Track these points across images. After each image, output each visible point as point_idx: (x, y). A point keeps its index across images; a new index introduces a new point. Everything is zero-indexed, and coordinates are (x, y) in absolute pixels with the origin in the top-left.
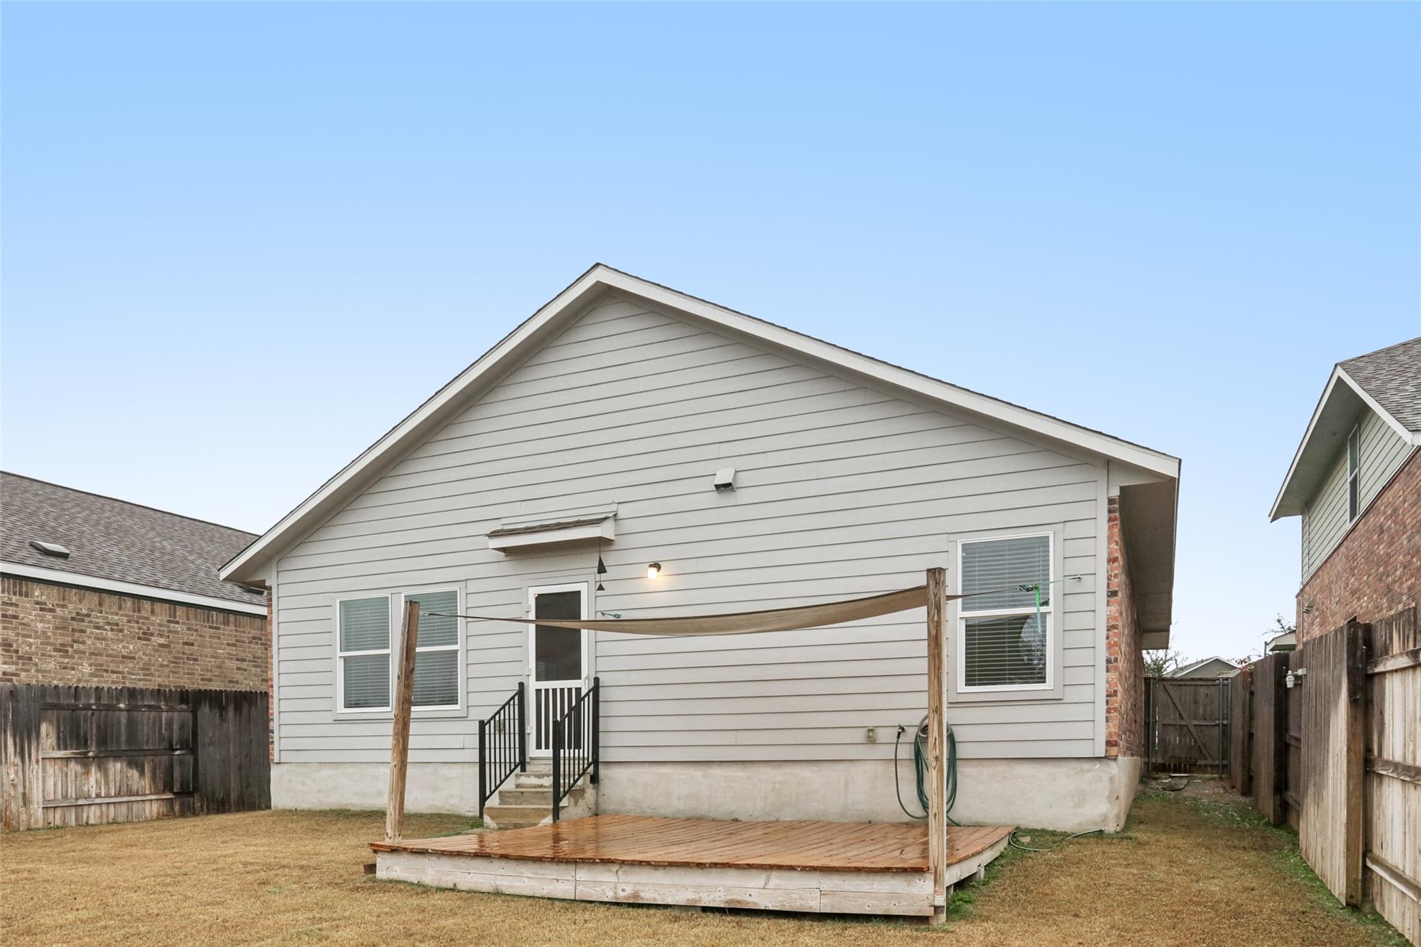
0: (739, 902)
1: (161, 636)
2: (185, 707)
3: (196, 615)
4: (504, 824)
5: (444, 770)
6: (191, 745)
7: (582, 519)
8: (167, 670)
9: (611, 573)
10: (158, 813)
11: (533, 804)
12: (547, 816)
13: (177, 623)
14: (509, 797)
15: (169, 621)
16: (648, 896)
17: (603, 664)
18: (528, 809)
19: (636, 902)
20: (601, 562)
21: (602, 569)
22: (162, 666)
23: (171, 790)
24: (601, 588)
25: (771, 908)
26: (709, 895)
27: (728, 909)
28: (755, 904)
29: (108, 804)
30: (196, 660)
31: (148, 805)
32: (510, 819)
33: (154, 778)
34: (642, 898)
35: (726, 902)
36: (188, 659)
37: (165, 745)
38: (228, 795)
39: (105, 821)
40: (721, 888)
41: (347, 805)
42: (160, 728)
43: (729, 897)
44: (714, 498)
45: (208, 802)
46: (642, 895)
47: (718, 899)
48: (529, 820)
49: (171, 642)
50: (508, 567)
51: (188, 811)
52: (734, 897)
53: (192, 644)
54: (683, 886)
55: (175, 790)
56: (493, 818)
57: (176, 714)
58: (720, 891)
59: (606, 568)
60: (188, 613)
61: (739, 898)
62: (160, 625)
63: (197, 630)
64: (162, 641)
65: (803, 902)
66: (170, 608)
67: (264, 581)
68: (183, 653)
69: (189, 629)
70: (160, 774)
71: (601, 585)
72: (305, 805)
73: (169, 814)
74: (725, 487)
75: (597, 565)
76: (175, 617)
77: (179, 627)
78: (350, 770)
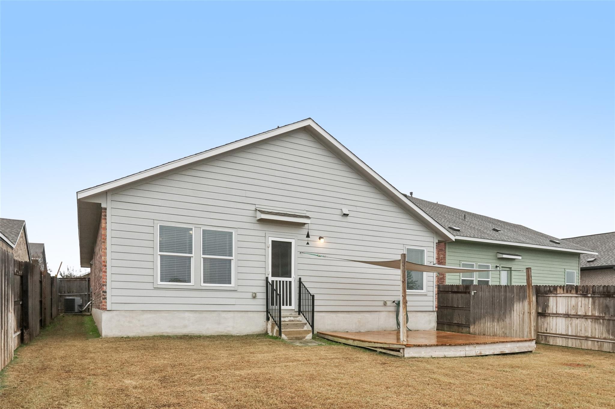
4: (292, 337)
9: (311, 238)
12: (310, 333)
20: (308, 232)
21: (308, 236)
24: (308, 244)
26: (496, 351)
34: (482, 354)
44: (340, 218)
46: (482, 352)
56: (286, 335)
59: (310, 236)
71: (308, 242)
72: (131, 335)
74: (346, 215)
75: (307, 234)
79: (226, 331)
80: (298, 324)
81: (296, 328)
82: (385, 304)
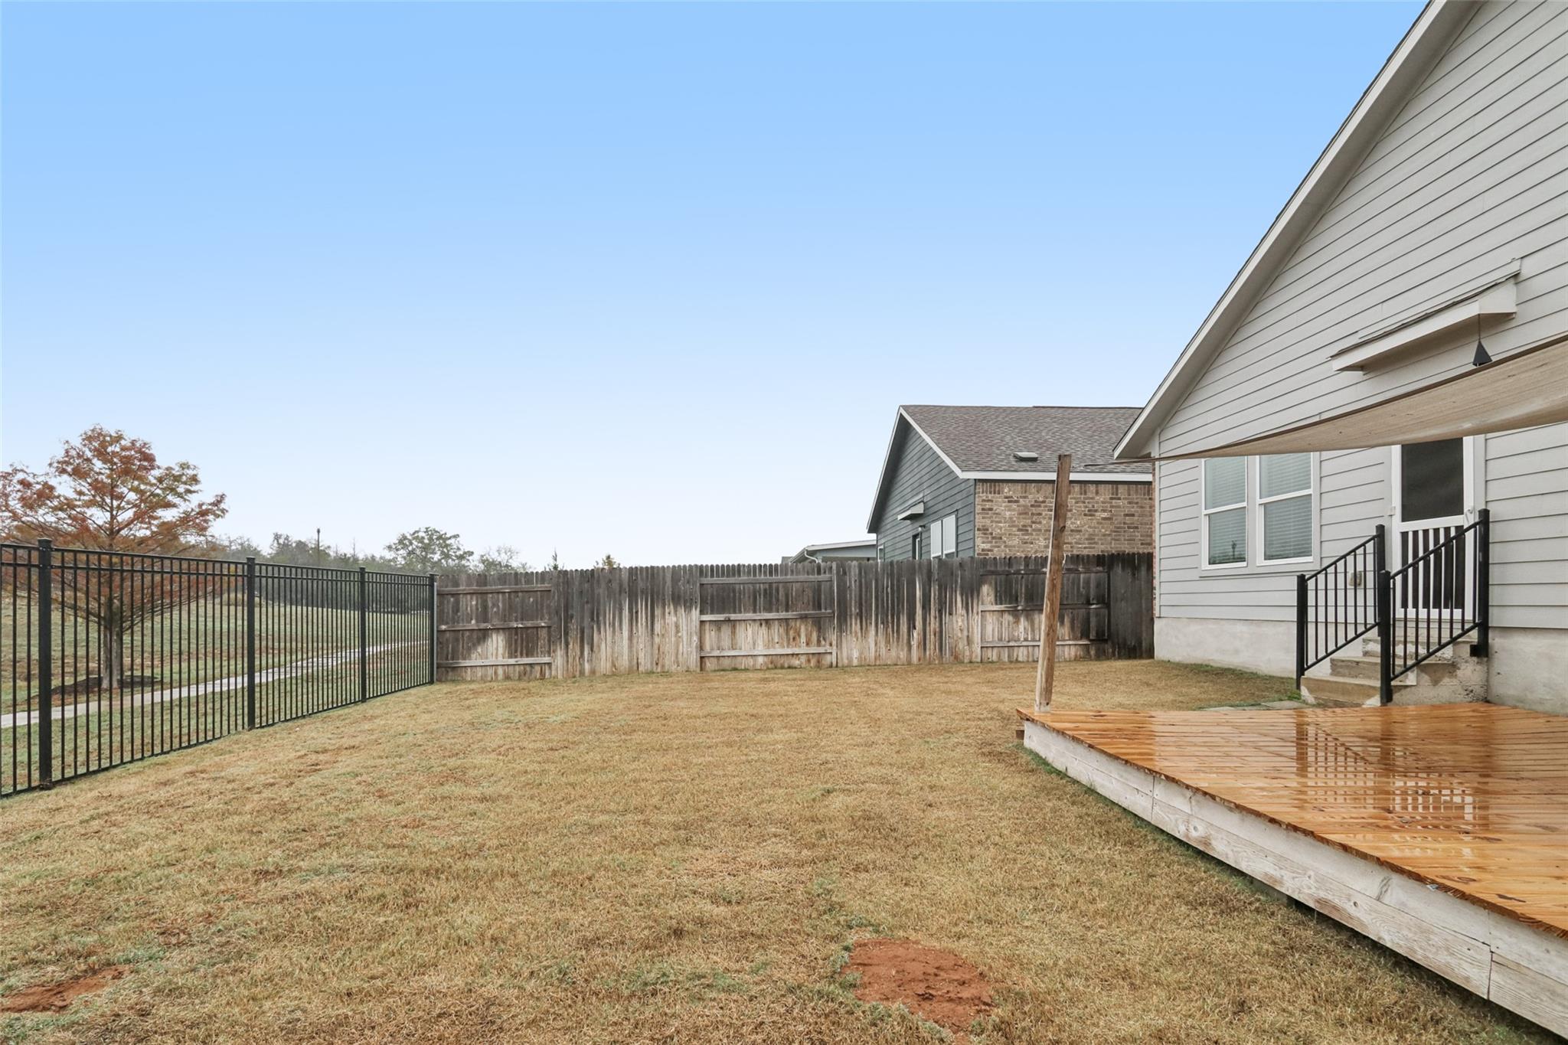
0: (1335, 908)
1: (1104, 511)
2: (1100, 569)
3: (1137, 490)
4: (1323, 699)
6: (1105, 601)
8: (1109, 538)
10: (1076, 656)
11: (1368, 678)
12: (1373, 697)
13: (1119, 499)
14: (1341, 667)
15: (1111, 499)
16: (1220, 849)
17: (1495, 491)
18: (1350, 684)
19: (1206, 851)
20: (1481, 350)
21: (1483, 358)
22: (1104, 535)
23: (1088, 638)
25: (1389, 945)
26: (1293, 878)
27: (1319, 913)
28: (1362, 924)
29: (1034, 646)
30: (1137, 528)
31: (1067, 648)
33: (1072, 628)
34: (1214, 849)
35: (1318, 901)
36: (1129, 528)
37: (1083, 600)
38: (1140, 644)
39: (1031, 659)
40: (1312, 873)
42: (1078, 589)
43: (1322, 894)
45: (1119, 648)
46: (1214, 843)
47: (1306, 891)
48: (1351, 698)
49: (1113, 515)
50: (1365, 388)
51: (1101, 656)
52: (1330, 897)
53: (1133, 515)
54: (1262, 850)
55: (1091, 637)
56: (1310, 691)
57: (1093, 575)
58: (1309, 877)
60: (1129, 489)
61: (1337, 901)
62: (1103, 502)
63: (1137, 503)
64: (1105, 515)
65: (1453, 961)
66: (1113, 488)
67: (1150, 453)
68: (1124, 523)
69: (1130, 503)
70: (1077, 624)
73: (1086, 657)
76: (1117, 494)
77: (1120, 503)
78: (1211, 626)
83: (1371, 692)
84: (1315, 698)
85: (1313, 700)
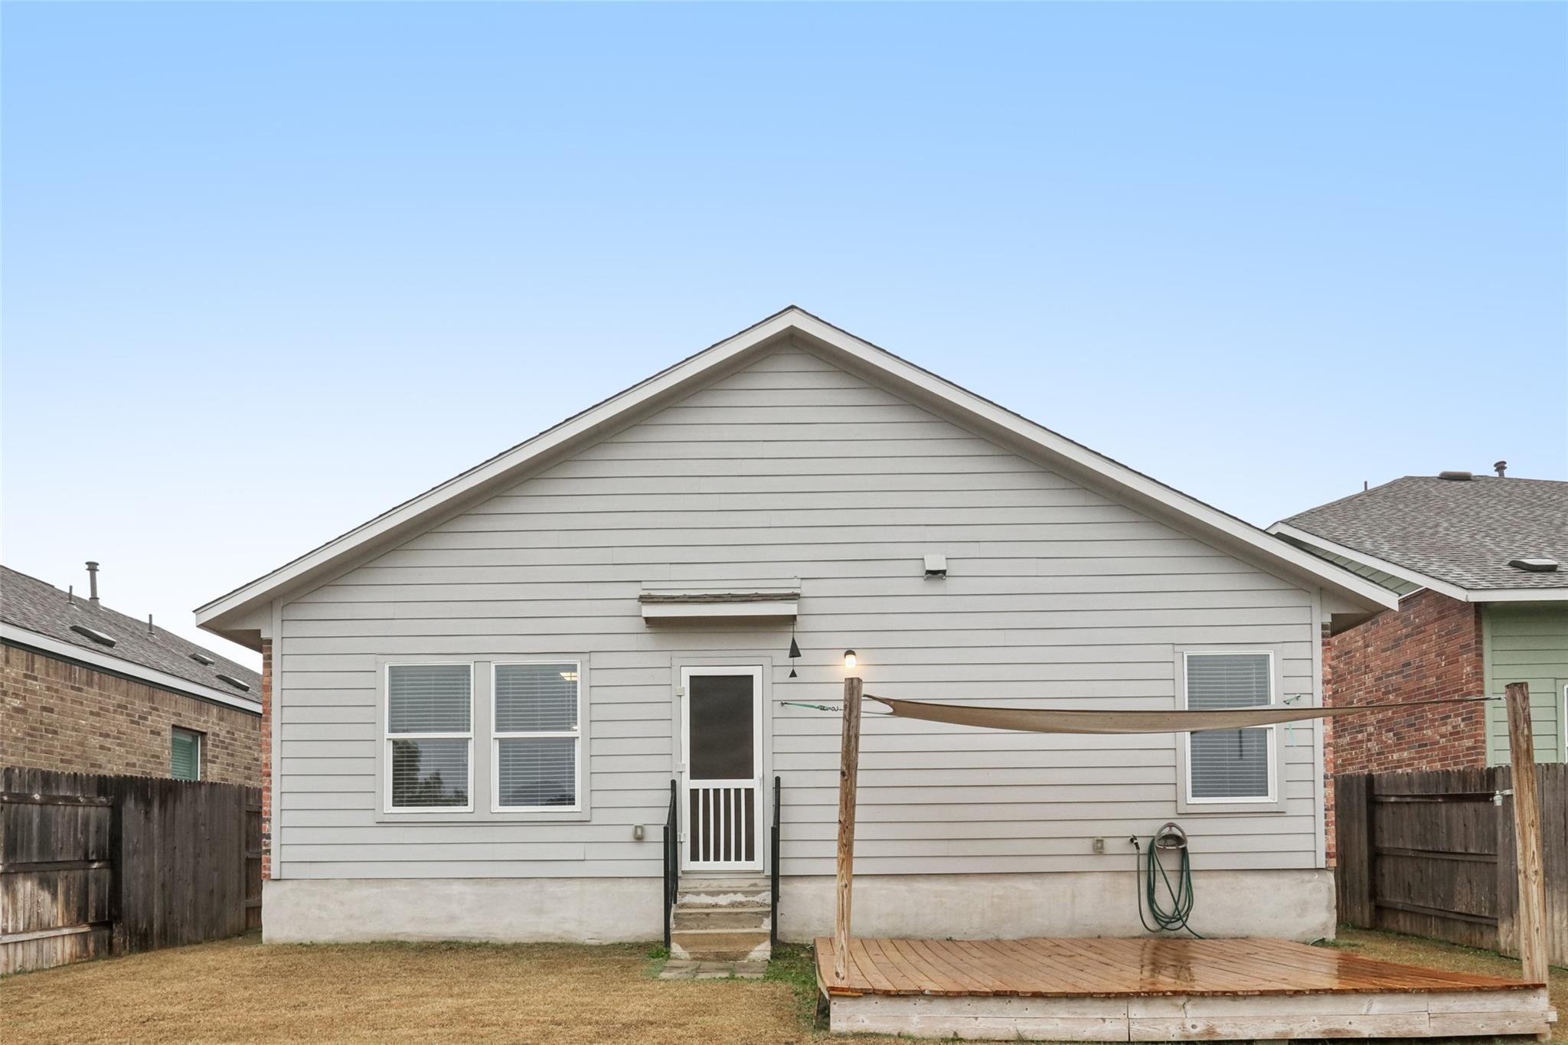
0: (1337, 1031)
1: (16, 695)
2: (103, 799)
3: (56, 668)
4: (700, 953)
5: (553, 888)
6: (113, 856)
7: (760, 592)
8: (22, 745)
9: (806, 657)
10: (71, 955)
11: (722, 927)
12: (763, 942)
13: (35, 679)
14: (689, 920)
15: (26, 676)
16: (1227, 1033)
17: (782, 762)
18: (736, 934)
19: (1212, 1039)
20: (794, 642)
21: (795, 652)
22: (16, 739)
23: (86, 920)
24: (793, 674)
25: (1376, 1036)
26: (1301, 1026)
27: (1328, 1039)
28: (1357, 1032)
29: (16, 943)
30: (55, 732)
31: (60, 941)
32: (707, 947)
33: (67, 903)
34: (1219, 1035)
35: (1325, 1033)
36: (47, 731)
37: (80, 855)
38: (151, 925)
39: (11, 971)
40: (1315, 1018)
41: (396, 934)
42: (76, 830)
43: (1326, 1027)
44: (920, 586)
45: (130, 936)
46: (1218, 1030)
47: (1313, 1030)
48: (737, 948)
49: (27, 705)
50: (648, 641)
51: (109, 951)
52: (1332, 1027)
53: (51, 710)
54: (1269, 1018)
55: (90, 920)
56: (684, 946)
57: (93, 809)
58: (1314, 1021)
59: (801, 651)
60: (47, 666)
61: (1337, 1027)
62: (16, 681)
63: (57, 691)
64: (17, 703)
65: (1411, 1027)
66: (27, 656)
68: (41, 723)
69: (48, 689)
70: (73, 898)
71: (794, 671)
73: (84, 957)
74: (935, 574)
75: (789, 646)
76: (33, 671)
77: (36, 685)
78: (401, 888)
79: (558, 933)
80: (741, 913)
81: (736, 925)
82: (1099, 847)
83: (761, 938)
84: (690, 953)
85: (688, 956)
